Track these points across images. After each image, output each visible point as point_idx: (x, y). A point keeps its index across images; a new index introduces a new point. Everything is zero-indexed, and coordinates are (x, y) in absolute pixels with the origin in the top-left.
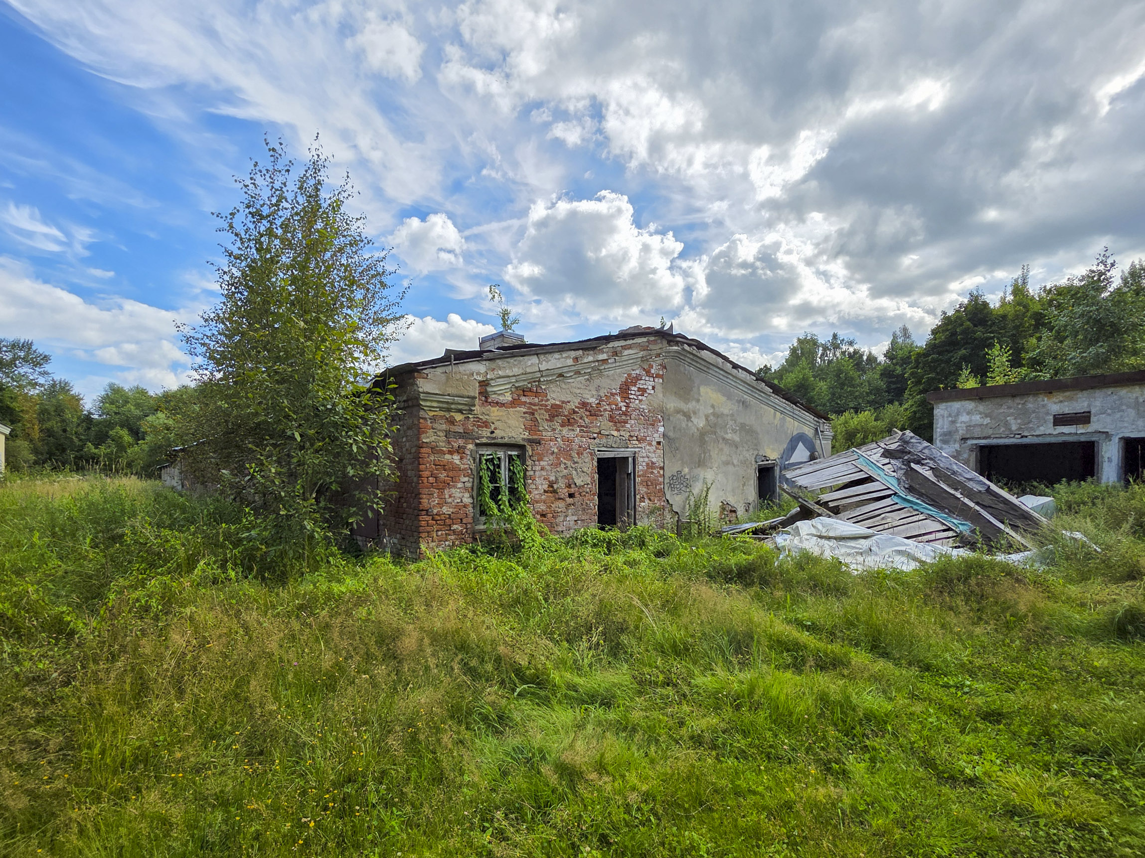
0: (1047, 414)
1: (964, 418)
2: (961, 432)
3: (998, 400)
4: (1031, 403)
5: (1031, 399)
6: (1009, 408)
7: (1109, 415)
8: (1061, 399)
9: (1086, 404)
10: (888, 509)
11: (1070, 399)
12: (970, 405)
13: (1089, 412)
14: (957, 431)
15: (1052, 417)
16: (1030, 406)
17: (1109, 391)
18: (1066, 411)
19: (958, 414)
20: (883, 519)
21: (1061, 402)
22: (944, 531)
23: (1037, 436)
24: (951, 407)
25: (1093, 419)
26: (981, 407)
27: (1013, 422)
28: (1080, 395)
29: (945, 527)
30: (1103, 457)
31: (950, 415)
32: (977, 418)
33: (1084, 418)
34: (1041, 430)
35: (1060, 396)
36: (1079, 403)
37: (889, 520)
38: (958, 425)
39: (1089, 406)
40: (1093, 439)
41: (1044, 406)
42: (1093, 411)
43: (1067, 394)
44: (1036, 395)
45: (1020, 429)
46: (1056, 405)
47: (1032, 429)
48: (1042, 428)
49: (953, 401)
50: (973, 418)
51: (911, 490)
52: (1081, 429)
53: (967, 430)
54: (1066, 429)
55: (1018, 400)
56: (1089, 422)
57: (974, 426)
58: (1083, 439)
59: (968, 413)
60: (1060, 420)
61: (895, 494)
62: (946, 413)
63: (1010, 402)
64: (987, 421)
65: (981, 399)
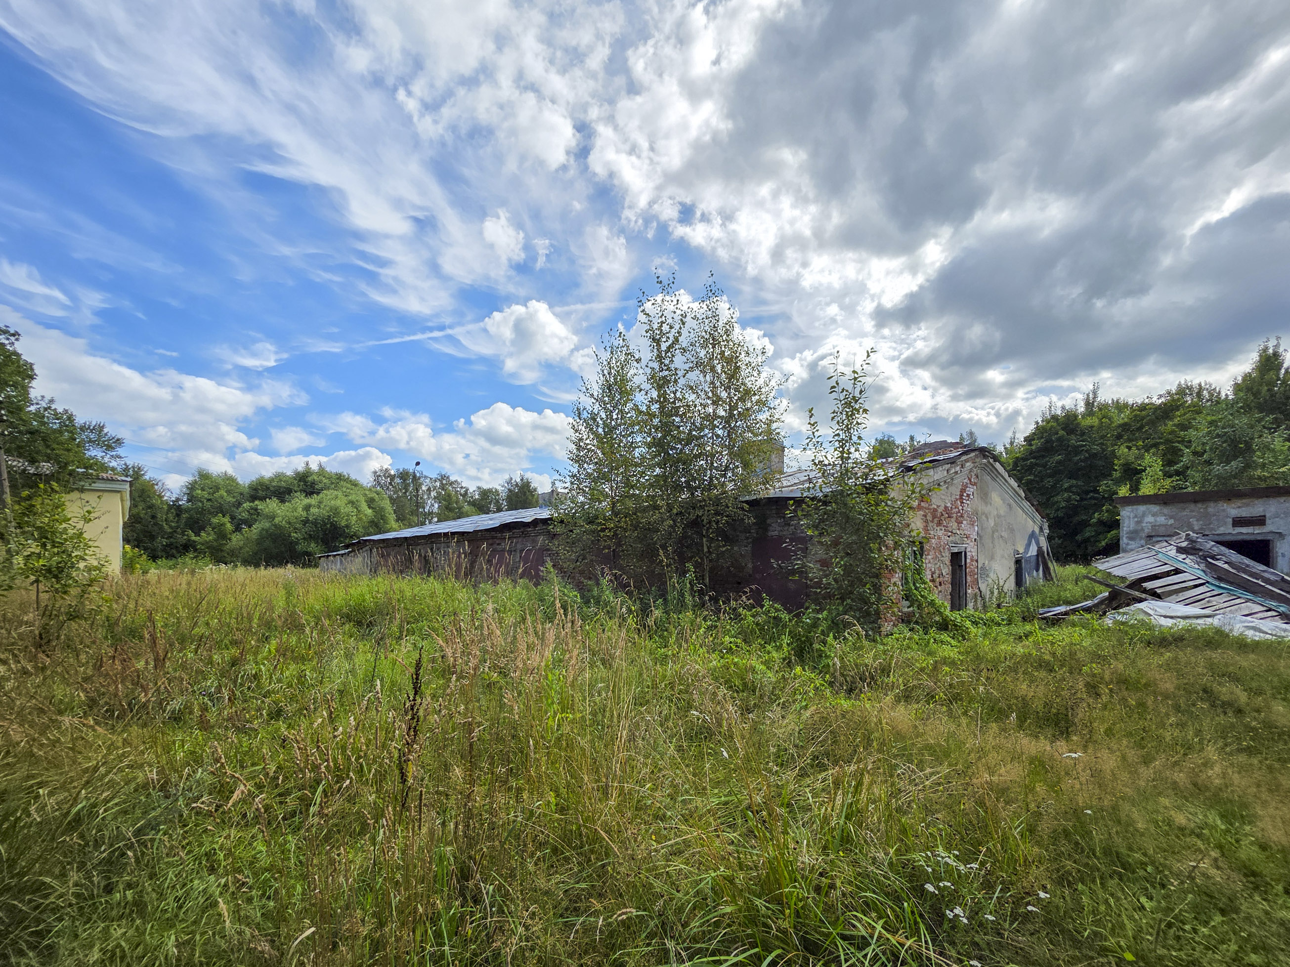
0: (1227, 517)
1: (1150, 519)
2: (1146, 531)
3: (1182, 505)
4: (1212, 508)
5: (1212, 504)
6: (1192, 511)
7: (1282, 518)
8: (1239, 504)
9: (1261, 509)
10: (1208, 594)
11: (1248, 505)
12: (1155, 508)
13: (1265, 516)
14: (1142, 530)
15: (1231, 520)
16: (1210, 510)
17: (1282, 499)
18: (1244, 515)
19: (1144, 515)
20: (1208, 602)
21: (1239, 507)
22: (1267, 611)
23: (1218, 535)
24: (1137, 510)
25: (1268, 521)
26: (1166, 510)
27: (1195, 523)
28: (1256, 502)
29: (1265, 609)
30: (1277, 552)
31: (1136, 516)
32: (1161, 520)
33: (1261, 521)
34: (1222, 530)
35: (1239, 503)
36: (1256, 508)
37: (1214, 603)
38: (1144, 525)
39: (1264, 511)
40: (1269, 538)
41: (1224, 510)
42: (1268, 515)
43: (1244, 501)
44: (1216, 501)
45: (1201, 529)
46: (1234, 510)
47: (1213, 529)
48: (1222, 529)
49: (1139, 504)
50: (1158, 519)
51: (1220, 579)
52: (1257, 530)
53: (1152, 529)
54: (1244, 530)
55: (1199, 505)
56: (1264, 524)
57: (1159, 526)
58: (1259, 538)
59: (1153, 515)
60: (1238, 522)
61: (1208, 582)
62: (1132, 515)
63: (1192, 506)
64: (1171, 522)
65: (1165, 503)
